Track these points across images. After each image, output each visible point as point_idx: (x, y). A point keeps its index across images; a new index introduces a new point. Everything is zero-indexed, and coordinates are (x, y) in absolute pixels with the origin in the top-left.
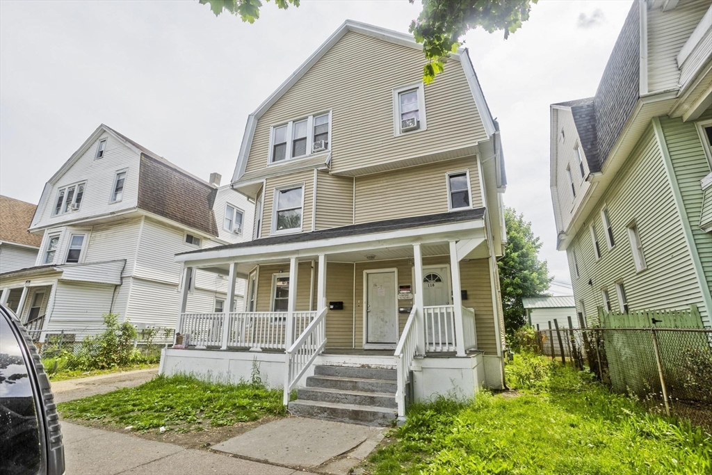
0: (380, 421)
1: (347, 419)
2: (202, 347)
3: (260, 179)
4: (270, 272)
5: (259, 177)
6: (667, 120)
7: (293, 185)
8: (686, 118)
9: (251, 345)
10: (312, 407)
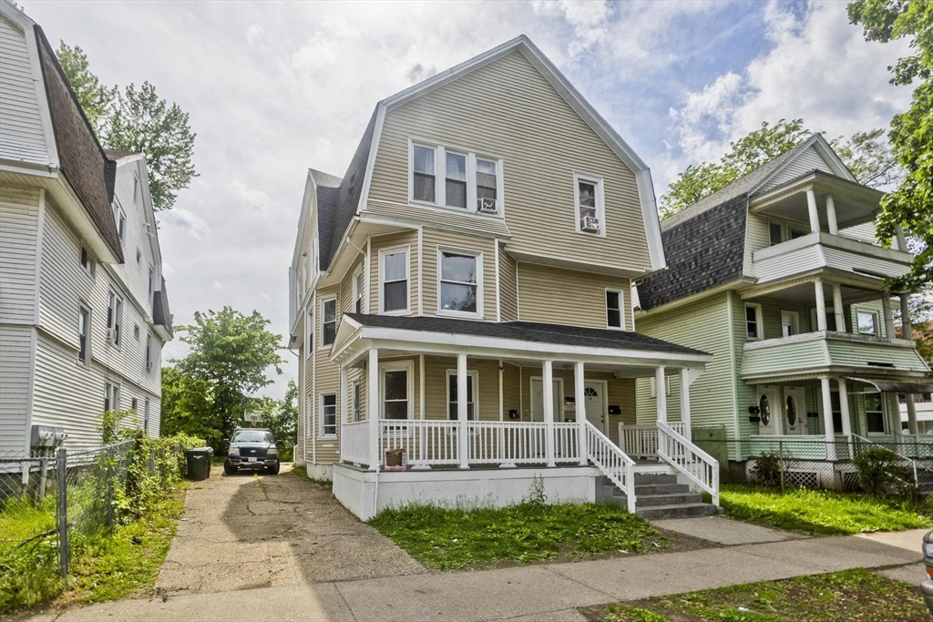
0: (706, 512)
1: (685, 516)
2: (423, 467)
3: (412, 223)
4: (442, 366)
5: (412, 220)
6: (735, 294)
7: (464, 251)
8: (742, 298)
9: (501, 461)
10: (657, 511)
